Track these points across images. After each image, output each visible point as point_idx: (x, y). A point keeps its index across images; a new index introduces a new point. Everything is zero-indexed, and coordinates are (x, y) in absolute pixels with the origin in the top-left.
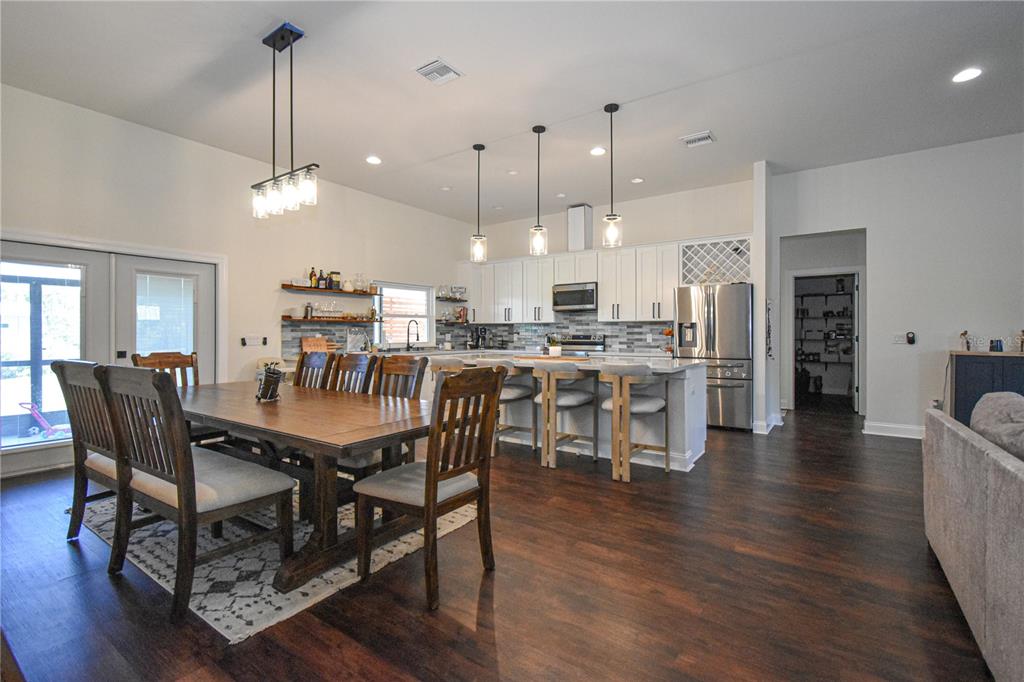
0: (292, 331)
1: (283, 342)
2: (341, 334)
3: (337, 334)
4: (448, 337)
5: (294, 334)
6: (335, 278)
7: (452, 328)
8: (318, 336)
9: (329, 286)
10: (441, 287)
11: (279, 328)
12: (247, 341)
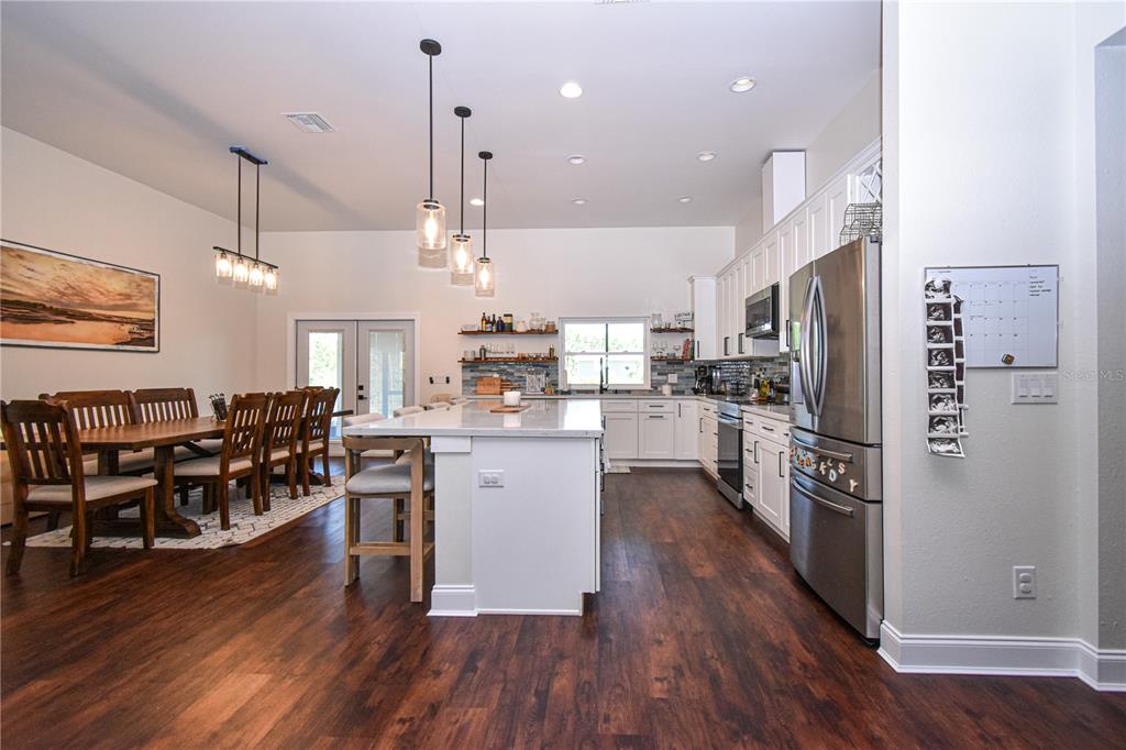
0: (472, 371)
1: (463, 381)
2: (519, 374)
3: (516, 375)
4: (673, 378)
5: (472, 374)
6: (506, 320)
7: (681, 367)
8: (496, 375)
9: (502, 328)
10: (654, 315)
11: (460, 369)
12: (434, 379)
